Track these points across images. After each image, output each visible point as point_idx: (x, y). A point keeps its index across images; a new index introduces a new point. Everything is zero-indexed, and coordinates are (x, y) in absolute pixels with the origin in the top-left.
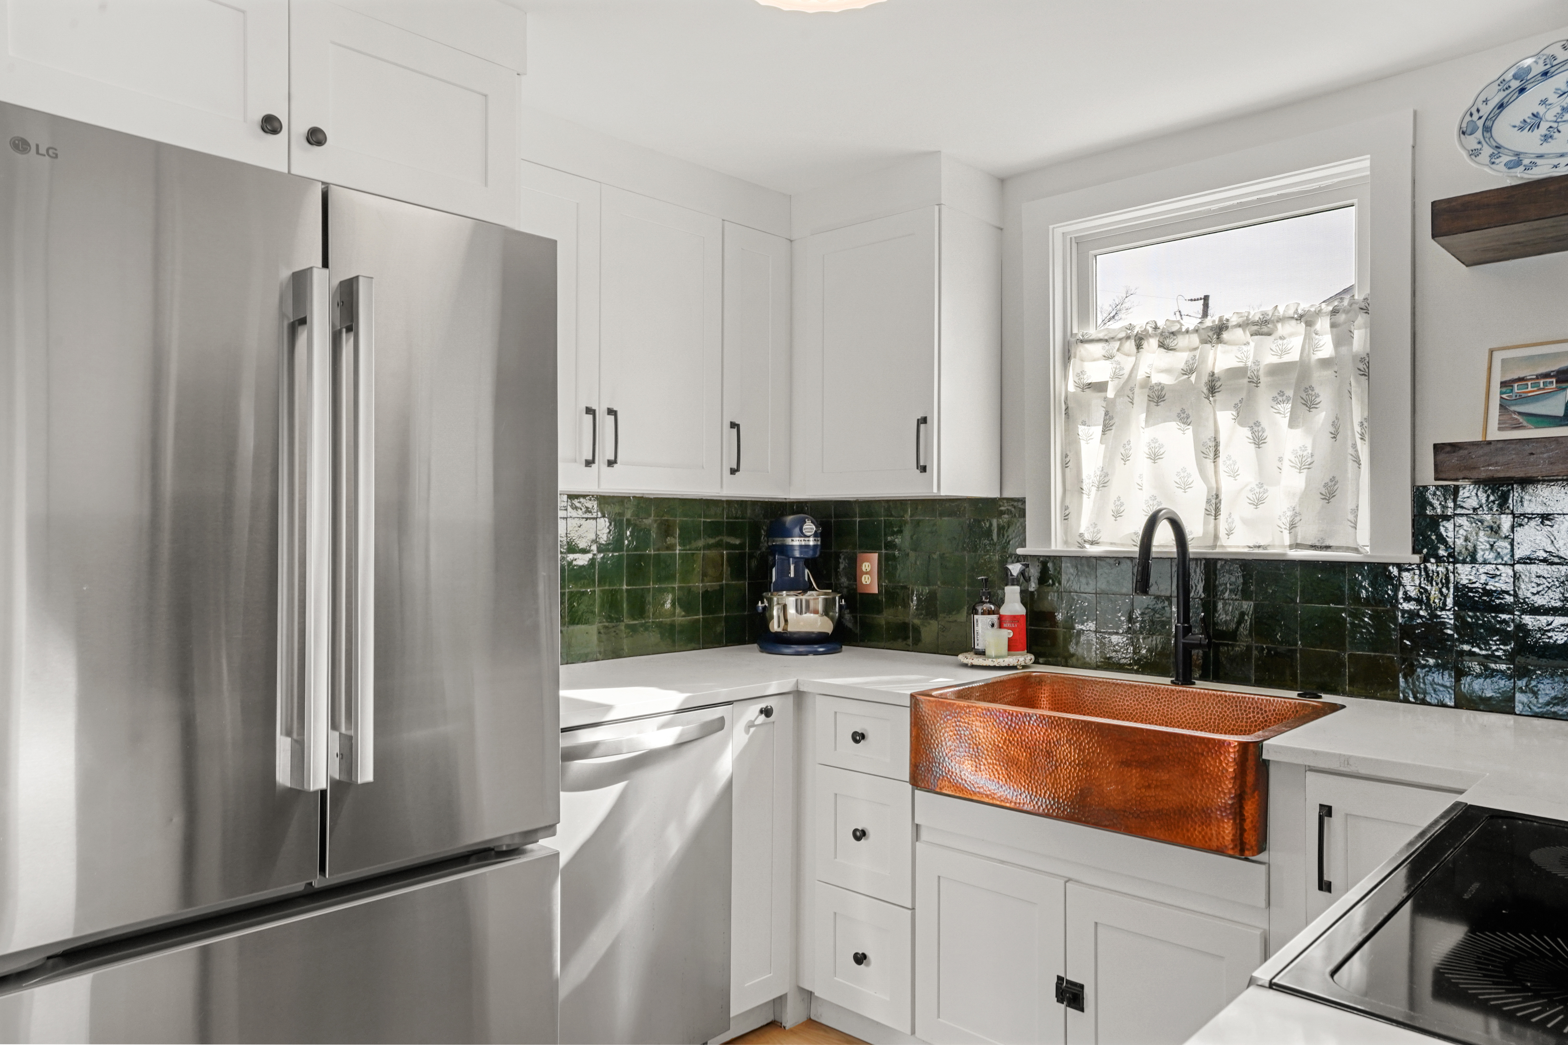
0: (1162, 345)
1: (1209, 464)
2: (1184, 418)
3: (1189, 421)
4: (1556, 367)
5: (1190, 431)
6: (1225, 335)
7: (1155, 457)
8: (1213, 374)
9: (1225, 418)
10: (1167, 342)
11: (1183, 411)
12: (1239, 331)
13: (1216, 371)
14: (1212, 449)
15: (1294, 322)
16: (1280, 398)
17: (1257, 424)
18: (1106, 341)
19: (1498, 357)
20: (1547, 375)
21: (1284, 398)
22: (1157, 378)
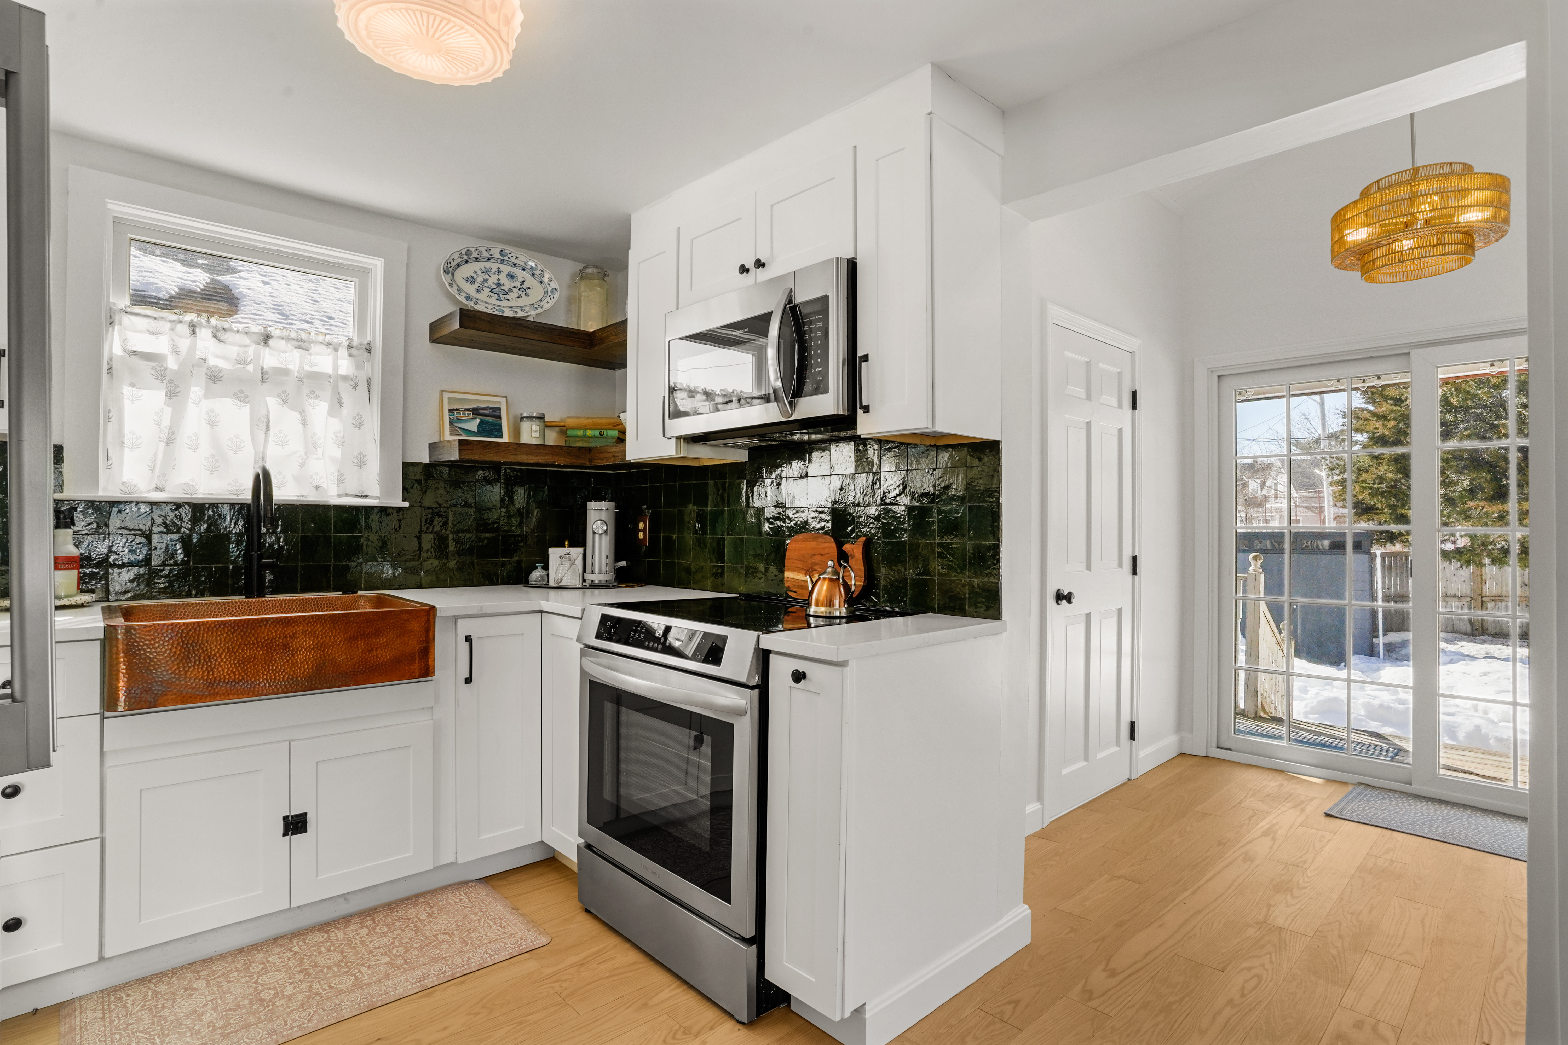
0: (215, 336)
1: (261, 435)
2: (241, 397)
3: (247, 400)
4: (472, 407)
5: (246, 408)
6: (271, 342)
7: (212, 424)
8: (262, 369)
9: (272, 402)
10: (219, 335)
11: (241, 391)
12: (283, 342)
13: (265, 367)
14: (265, 424)
15: (324, 347)
16: (311, 396)
17: (304, 411)
18: (155, 318)
19: (446, 396)
20: (468, 410)
21: (314, 395)
22: (212, 361)
